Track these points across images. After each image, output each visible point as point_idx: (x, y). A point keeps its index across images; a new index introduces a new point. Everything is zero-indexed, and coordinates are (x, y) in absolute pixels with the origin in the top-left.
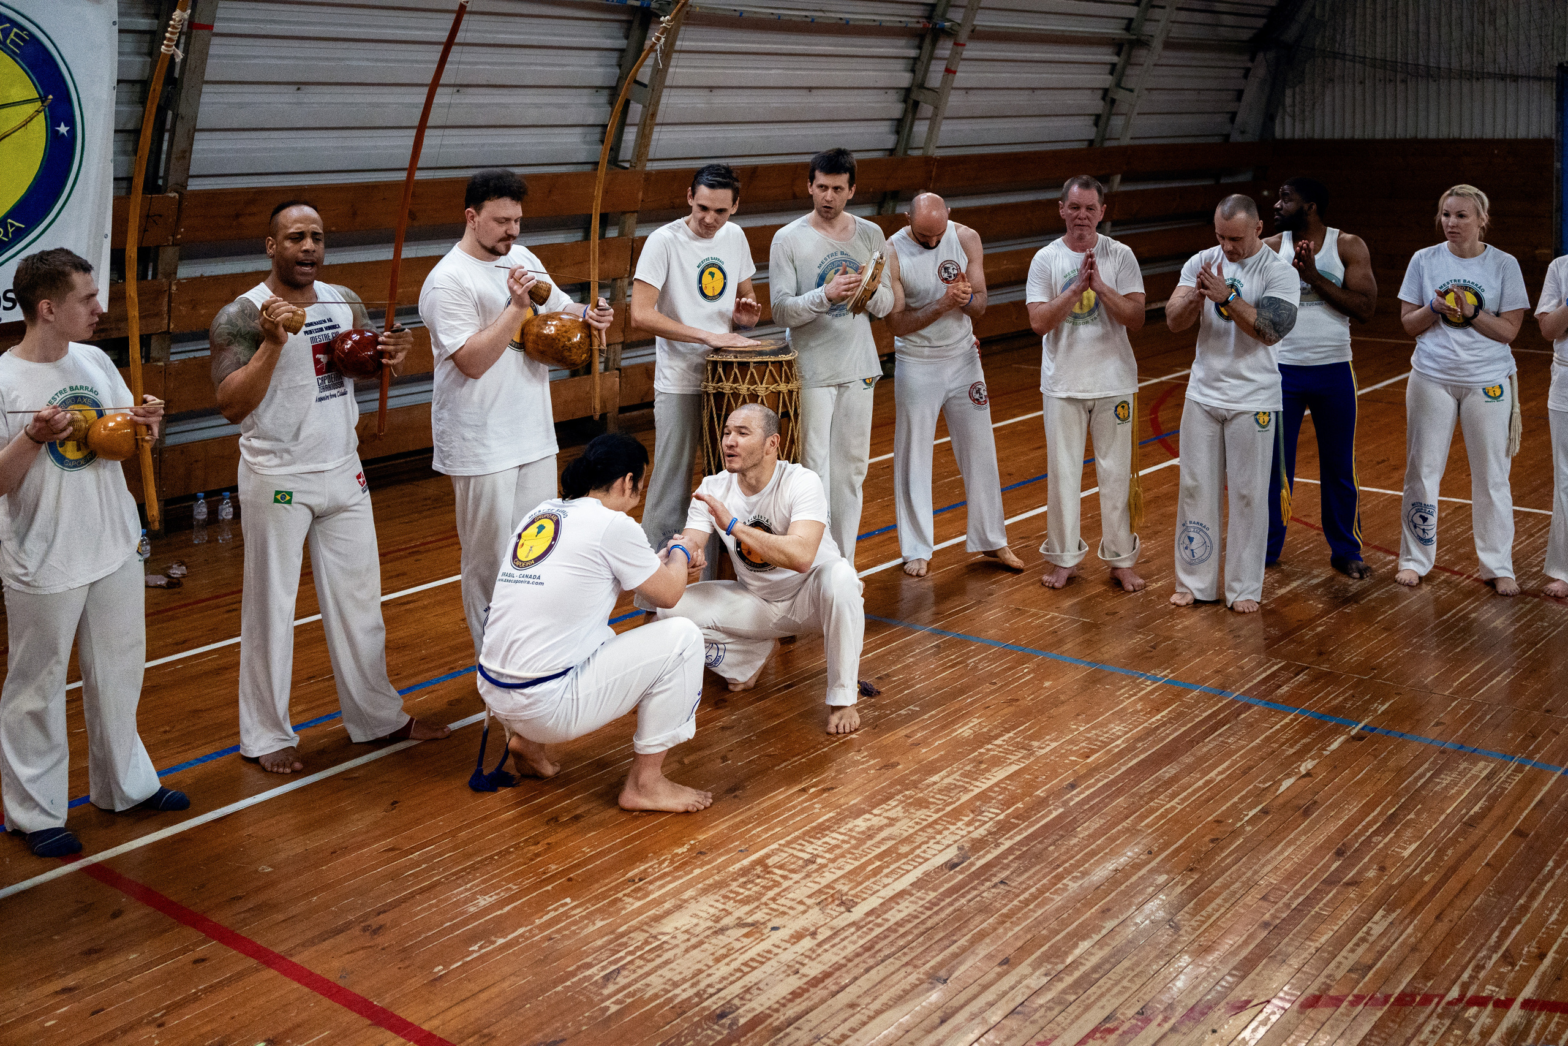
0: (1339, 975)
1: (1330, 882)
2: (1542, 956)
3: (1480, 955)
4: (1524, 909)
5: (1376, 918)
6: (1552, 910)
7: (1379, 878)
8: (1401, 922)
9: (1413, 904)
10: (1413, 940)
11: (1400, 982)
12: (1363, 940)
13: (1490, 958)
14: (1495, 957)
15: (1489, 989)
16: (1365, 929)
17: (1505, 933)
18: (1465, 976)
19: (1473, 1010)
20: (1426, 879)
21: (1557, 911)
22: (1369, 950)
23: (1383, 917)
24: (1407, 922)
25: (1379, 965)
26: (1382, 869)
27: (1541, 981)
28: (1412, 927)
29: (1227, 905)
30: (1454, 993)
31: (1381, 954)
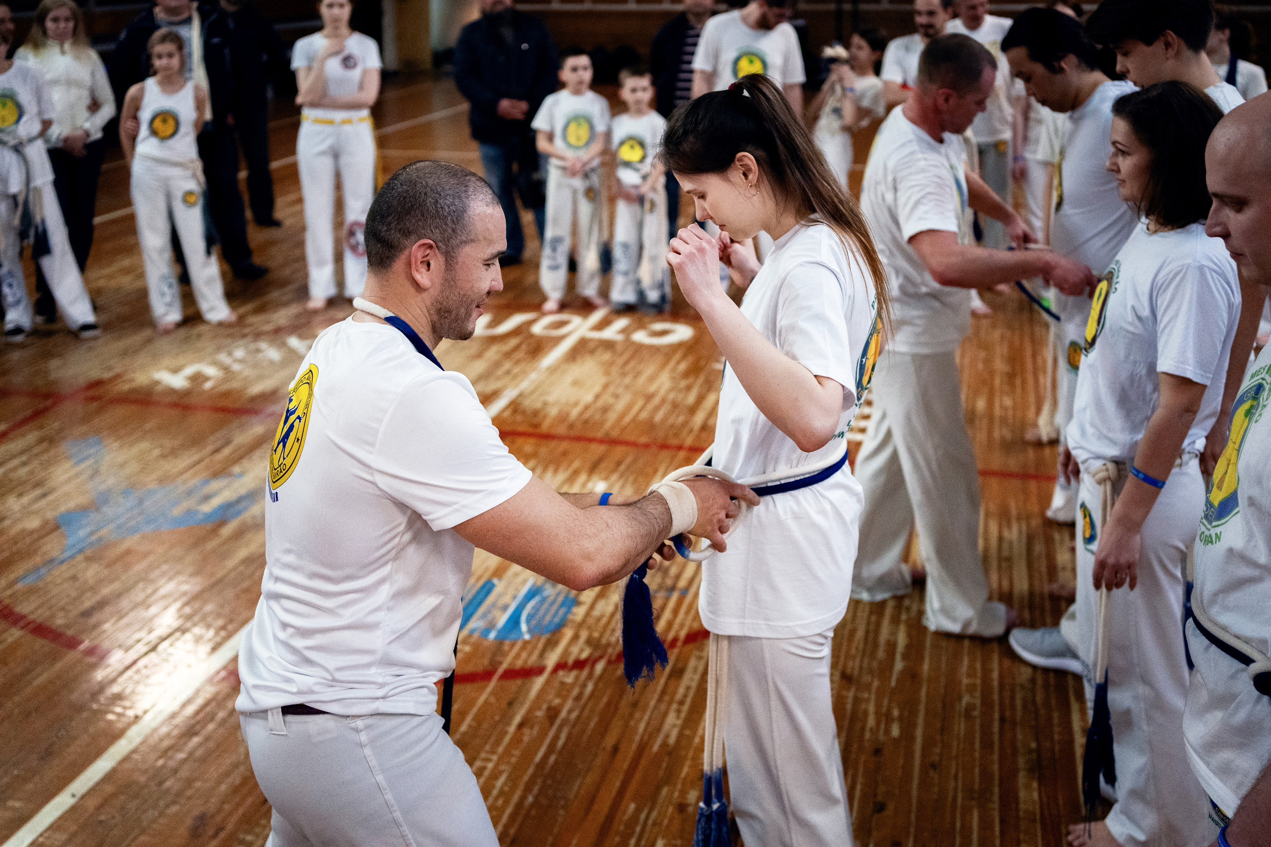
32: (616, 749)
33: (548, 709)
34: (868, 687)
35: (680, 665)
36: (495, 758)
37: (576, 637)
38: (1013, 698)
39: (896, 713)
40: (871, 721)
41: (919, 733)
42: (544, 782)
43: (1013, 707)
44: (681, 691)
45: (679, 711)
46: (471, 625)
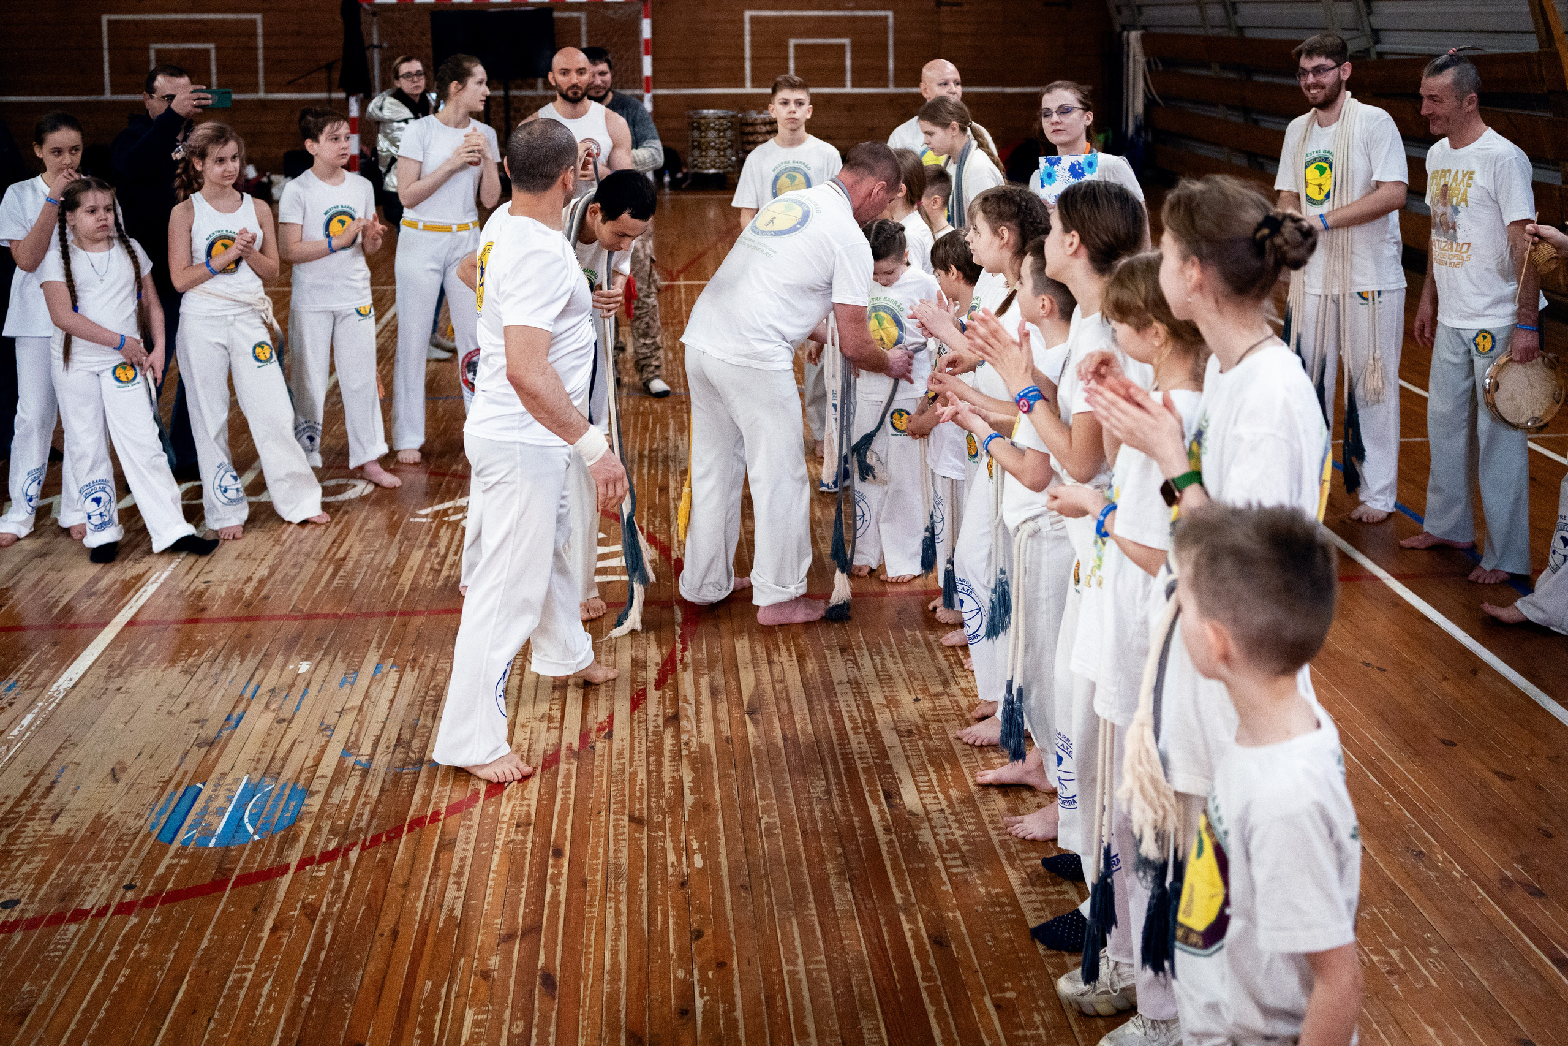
0: (462, 832)
1: (532, 930)
2: (274, 929)
3: (338, 905)
4: (302, 989)
5: (459, 905)
6: (270, 1000)
7: (483, 960)
8: (431, 913)
9: (430, 941)
10: (412, 896)
11: (406, 847)
12: (460, 874)
13: (328, 904)
14: (323, 909)
15: (322, 871)
16: (464, 886)
17: (318, 945)
18: (348, 877)
19: (331, 847)
20: (429, 984)
21: (262, 1000)
22: (450, 867)
23: (452, 910)
24: (427, 915)
25: (433, 856)
26: (485, 975)
27: (274, 897)
28: (419, 910)
29: (611, 861)
30: (354, 855)
31: (436, 869)
32: (395, 933)
33: (303, 906)
34: (661, 826)
35: (447, 838)
36: (253, 966)
37: (316, 830)
38: (811, 811)
39: (695, 845)
40: (671, 857)
41: (723, 859)
42: (319, 980)
43: (813, 820)
44: (456, 863)
45: (458, 884)
46: (182, 836)
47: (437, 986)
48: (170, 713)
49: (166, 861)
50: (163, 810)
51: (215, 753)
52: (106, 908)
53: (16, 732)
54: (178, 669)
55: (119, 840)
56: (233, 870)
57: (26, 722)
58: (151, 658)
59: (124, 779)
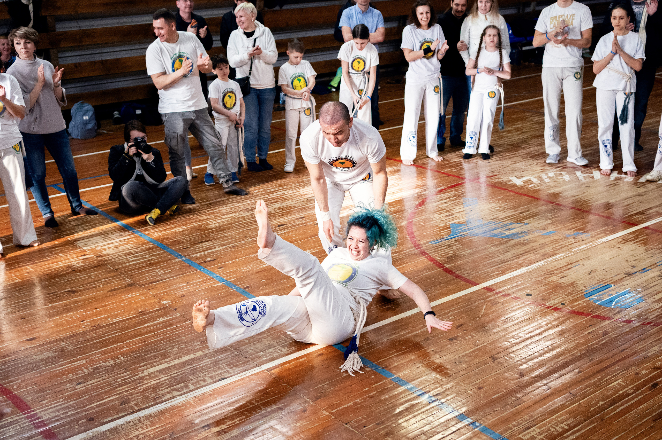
32: (623, 350)
33: (605, 331)
42: (587, 351)
46: (591, 297)
47: (619, 369)
48: (627, 261)
49: (580, 302)
50: (594, 288)
51: (627, 278)
52: (551, 307)
53: (575, 249)
54: (645, 248)
55: (573, 291)
56: (596, 312)
57: (581, 248)
58: (640, 241)
59: (593, 274)
